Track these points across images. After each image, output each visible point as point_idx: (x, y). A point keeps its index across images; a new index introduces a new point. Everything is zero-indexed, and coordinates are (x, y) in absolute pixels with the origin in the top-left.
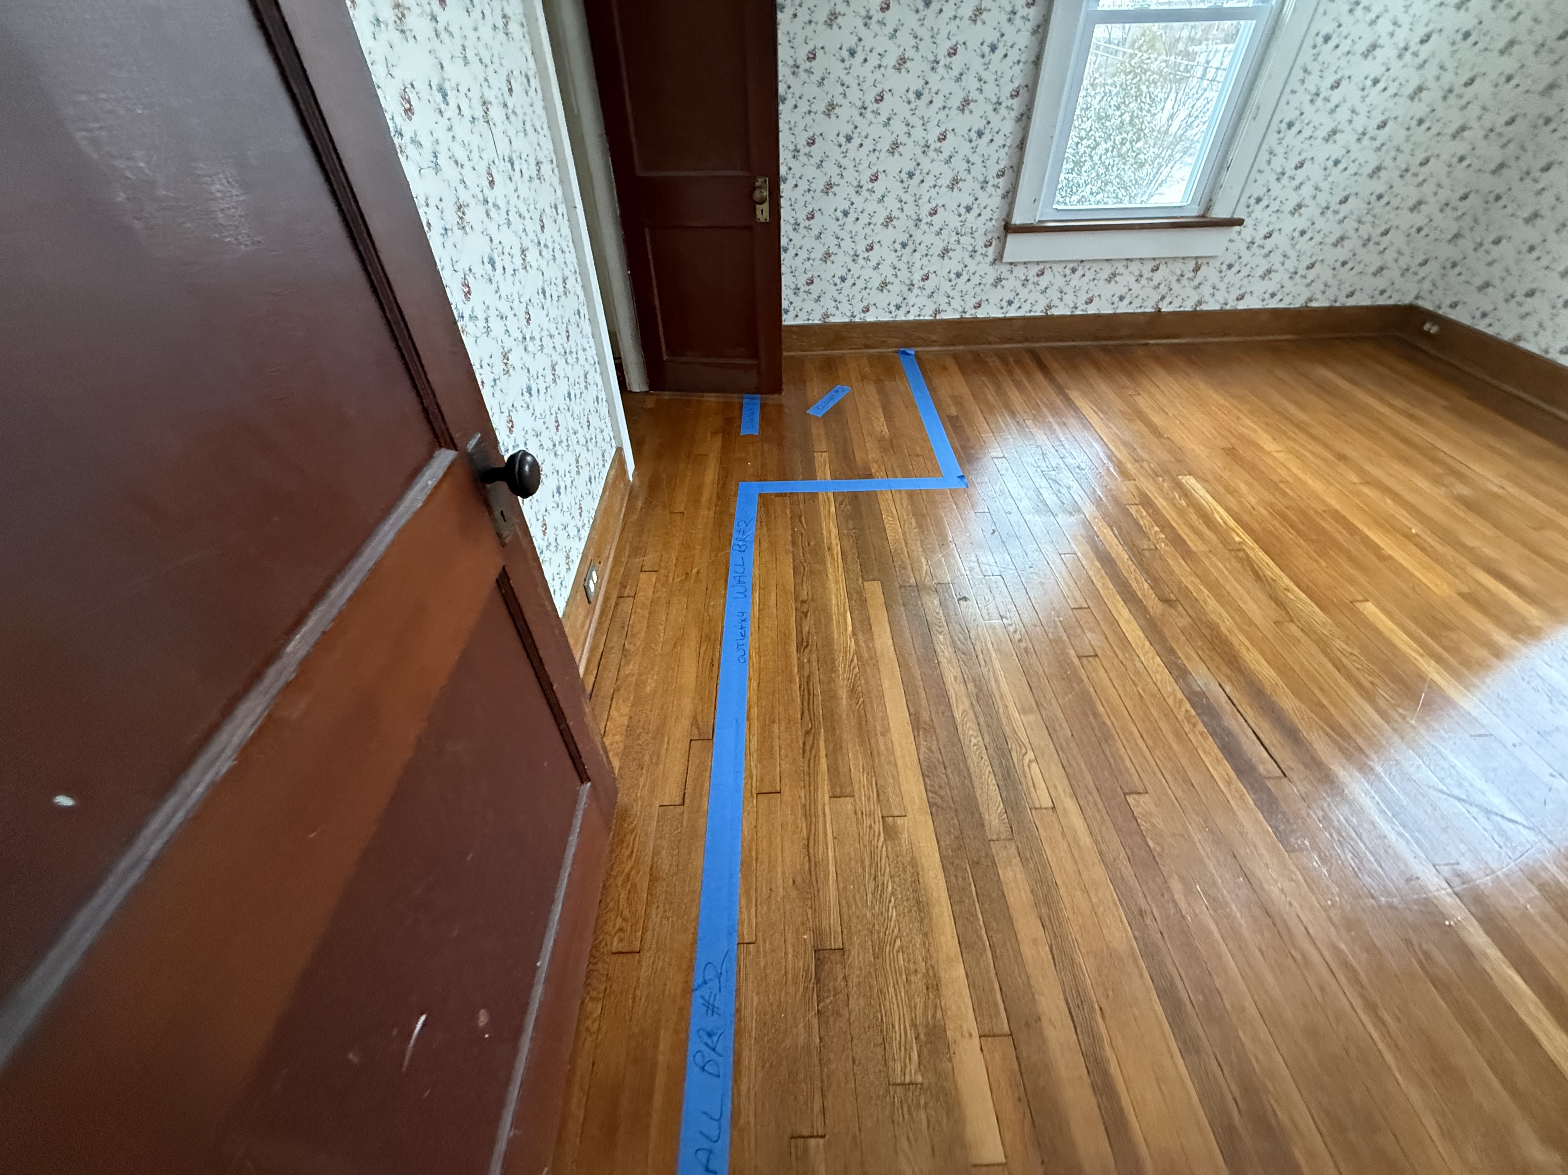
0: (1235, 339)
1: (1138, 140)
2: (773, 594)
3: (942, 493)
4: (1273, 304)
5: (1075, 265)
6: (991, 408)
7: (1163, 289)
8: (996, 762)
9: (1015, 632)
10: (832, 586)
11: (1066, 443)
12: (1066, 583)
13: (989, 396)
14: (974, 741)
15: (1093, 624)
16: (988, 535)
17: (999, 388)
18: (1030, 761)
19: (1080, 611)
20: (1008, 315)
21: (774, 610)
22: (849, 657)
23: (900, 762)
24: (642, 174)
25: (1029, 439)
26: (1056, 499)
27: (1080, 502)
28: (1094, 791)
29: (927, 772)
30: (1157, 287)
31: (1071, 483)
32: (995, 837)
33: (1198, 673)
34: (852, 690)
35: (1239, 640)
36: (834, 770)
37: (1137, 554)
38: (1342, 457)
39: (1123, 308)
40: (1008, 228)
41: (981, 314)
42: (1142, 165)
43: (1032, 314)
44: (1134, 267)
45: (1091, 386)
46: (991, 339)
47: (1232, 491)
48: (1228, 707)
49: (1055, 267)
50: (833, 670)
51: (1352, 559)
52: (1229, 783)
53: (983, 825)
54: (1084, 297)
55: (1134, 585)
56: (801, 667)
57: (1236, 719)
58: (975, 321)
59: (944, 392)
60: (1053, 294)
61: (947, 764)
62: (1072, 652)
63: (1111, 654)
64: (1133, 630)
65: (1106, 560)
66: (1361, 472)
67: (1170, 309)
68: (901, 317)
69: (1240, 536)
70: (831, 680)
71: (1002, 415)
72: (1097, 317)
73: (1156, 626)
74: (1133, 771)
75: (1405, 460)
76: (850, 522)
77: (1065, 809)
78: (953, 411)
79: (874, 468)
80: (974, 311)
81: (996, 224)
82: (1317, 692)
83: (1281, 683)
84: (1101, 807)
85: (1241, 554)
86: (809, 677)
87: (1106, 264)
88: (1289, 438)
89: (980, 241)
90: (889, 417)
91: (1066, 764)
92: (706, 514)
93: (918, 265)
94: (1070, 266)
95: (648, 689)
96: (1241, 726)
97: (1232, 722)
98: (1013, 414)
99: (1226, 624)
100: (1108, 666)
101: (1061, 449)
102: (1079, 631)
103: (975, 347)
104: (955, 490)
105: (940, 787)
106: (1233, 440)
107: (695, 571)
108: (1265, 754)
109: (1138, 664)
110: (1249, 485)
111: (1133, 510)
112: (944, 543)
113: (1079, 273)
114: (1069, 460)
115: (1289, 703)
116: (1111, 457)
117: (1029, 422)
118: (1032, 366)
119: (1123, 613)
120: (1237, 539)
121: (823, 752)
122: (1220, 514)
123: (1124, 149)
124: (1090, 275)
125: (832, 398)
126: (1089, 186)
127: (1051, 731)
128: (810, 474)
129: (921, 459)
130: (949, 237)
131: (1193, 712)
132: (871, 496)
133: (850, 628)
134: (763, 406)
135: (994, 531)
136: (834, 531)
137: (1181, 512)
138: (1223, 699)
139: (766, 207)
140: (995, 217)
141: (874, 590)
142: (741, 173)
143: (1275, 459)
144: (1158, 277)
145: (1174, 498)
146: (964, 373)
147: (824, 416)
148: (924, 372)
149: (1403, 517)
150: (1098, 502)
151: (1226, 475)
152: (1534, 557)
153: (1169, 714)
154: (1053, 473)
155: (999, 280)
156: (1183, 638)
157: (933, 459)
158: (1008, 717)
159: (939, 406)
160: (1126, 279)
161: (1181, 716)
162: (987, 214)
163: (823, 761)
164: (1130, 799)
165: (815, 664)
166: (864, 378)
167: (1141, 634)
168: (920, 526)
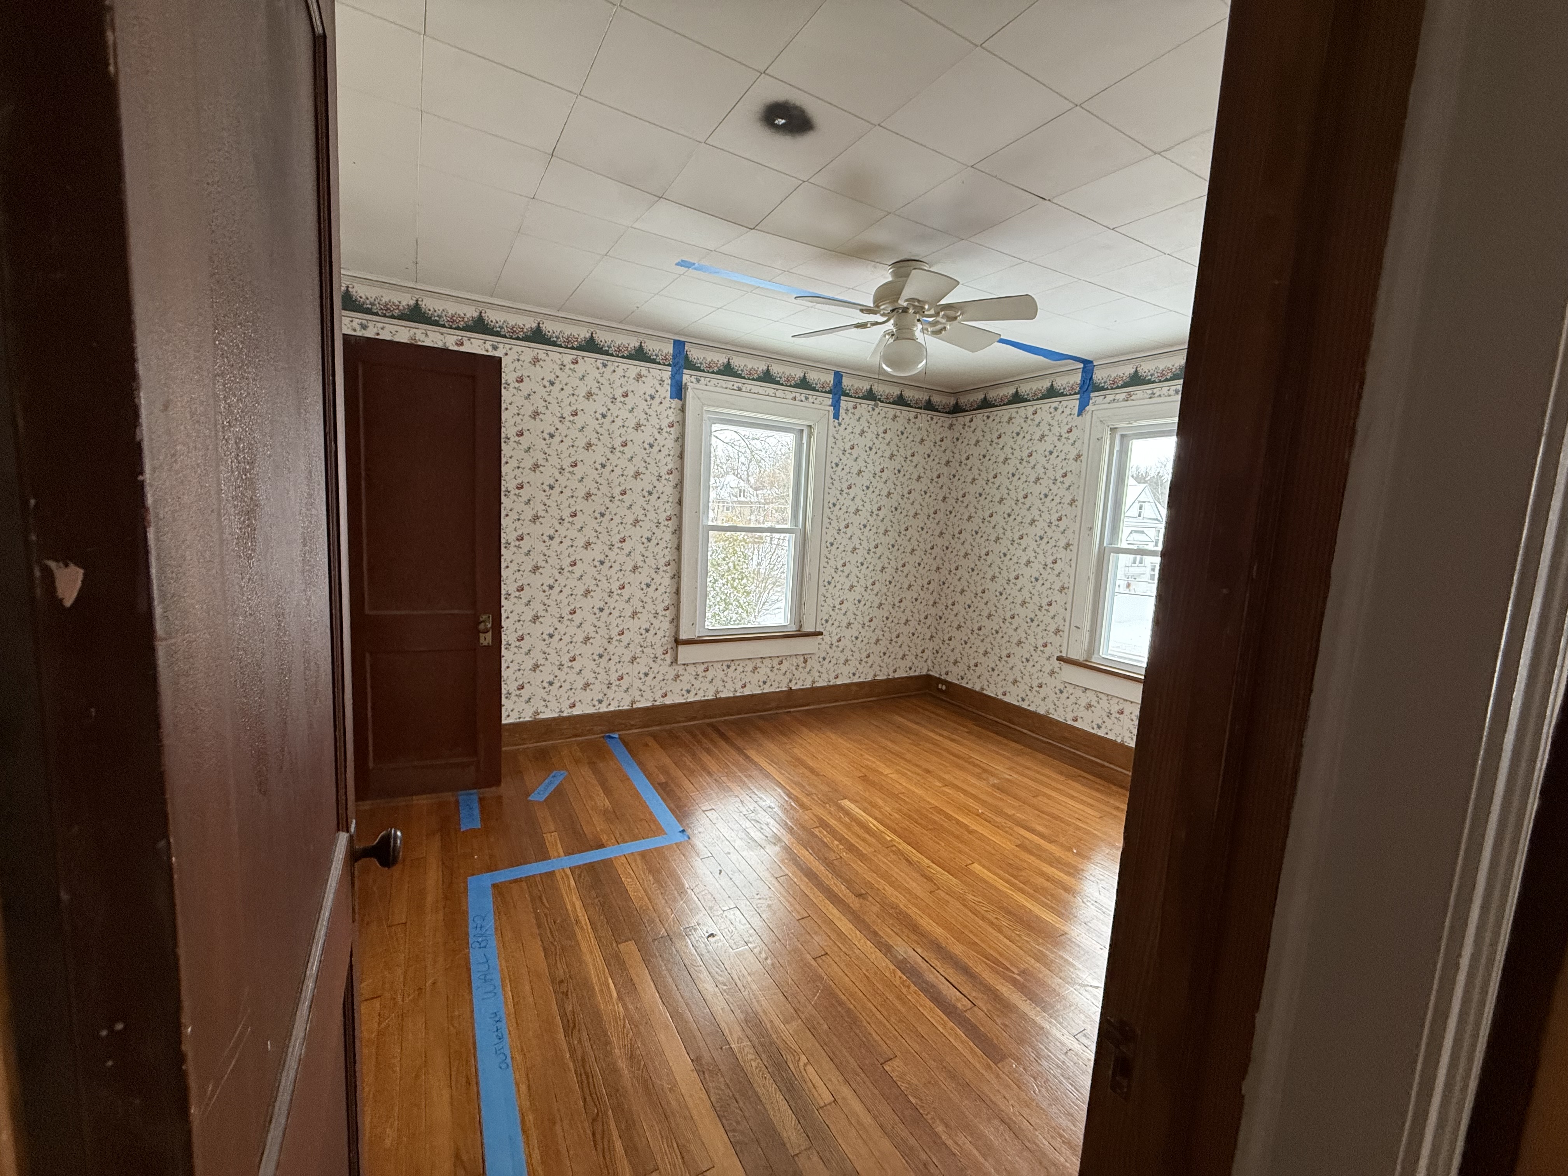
0: (842, 703)
1: (742, 579)
2: (527, 983)
3: (669, 847)
4: (856, 680)
5: (729, 663)
6: (692, 772)
7: (789, 675)
8: (778, 1079)
9: (760, 953)
10: (588, 958)
11: (755, 790)
12: (787, 900)
13: (688, 763)
14: (754, 1064)
15: (817, 929)
16: (717, 875)
17: (694, 755)
18: (805, 1065)
19: (804, 921)
20: (689, 700)
21: (531, 1000)
22: (620, 1023)
23: (694, 1113)
24: (371, 613)
25: (728, 792)
26: (761, 835)
27: (779, 834)
28: (859, 1070)
29: (721, 1113)
30: (785, 674)
31: (769, 820)
32: (797, 1151)
33: (897, 945)
34: (632, 1057)
35: (912, 911)
36: (631, 1149)
37: (829, 864)
38: (928, 771)
39: (767, 689)
40: (678, 642)
41: (668, 701)
42: (748, 593)
43: (706, 698)
44: (767, 662)
45: (761, 745)
46: (678, 719)
47: (874, 805)
48: (924, 965)
49: (715, 665)
50: (608, 1043)
51: (957, 837)
52: (945, 1026)
53: (784, 1145)
54: (740, 684)
55: (835, 889)
56: (573, 1051)
57: (933, 973)
58: (664, 707)
59: (651, 765)
60: (718, 683)
61: (737, 1097)
62: (808, 956)
63: (836, 949)
64: (845, 925)
65: (810, 875)
66: (941, 779)
67: (797, 687)
68: (603, 708)
69: (889, 836)
70: (608, 1054)
71: (701, 776)
72: (752, 696)
73: (859, 917)
74: (881, 1042)
75: (961, 768)
76: (593, 892)
77: (843, 1098)
78: (662, 779)
79: (604, 838)
80: (662, 699)
81: (668, 640)
82: (970, 935)
83: (948, 936)
84: (869, 1084)
85: (894, 848)
86: (583, 1060)
87: (748, 662)
88: (894, 763)
89: (659, 652)
90: (608, 791)
91: (831, 1055)
92: (433, 919)
93: (613, 669)
94: (725, 664)
95: (388, 1142)
96: (937, 977)
97: (931, 977)
98: (709, 774)
99: (901, 901)
100: (837, 959)
101: (753, 795)
102: (808, 937)
103: (668, 727)
104: (681, 843)
105: (738, 1123)
106: (863, 770)
107: (429, 982)
108: (958, 993)
109: (857, 951)
110: (883, 800)
111: (816, 831)
112: (682, 891)
113: (733, 668)
114: (761, 803)
115: (958, 949)
116: (789, 795)
117: (724, 779)
118: (714, 736)
119: (833, 912)
120: (889, 839)
121: (615, 1134)
122: (873, 823)
123: (735, 584)
124: (740, 669)
125: (551, 783)
126: (717, 606)
127: (812, 1030)
128: (543, 855)
129: (644, 822)
130: (635, 649)
131: (905, 978)
132: (607, 863)
133: (615, 994)
134: (481, 800)
135: (721, 871)
136: (578, 904)
137: (848, 827)
138: (919, 960)
139: (489, 636)
140: (667, 634)
141: (629, 949)
142: (468, 612)
143: (891, 779)
144: (784, 667)
145: (840, 817)
146: (663, 747)
147: (545, 800)
148: (630, 751)
149: (971, 803)
150: (790, 830)
151: (867, 795)
152: (1041, 814)
153: (890, 985)
154: (753, 815)
155: (677, 676)
156: (879, 921)
157: (655, 821)
158: (776, 1032)
159: (649, 776)
160: (764, 670)
161: (898, 983)
162: (661, 634)
163: (618, 1145)
164: (887, 1068)
165: (587, 1044)
166: (577, 762)
167: (851, 926)
168: (657, 881)
